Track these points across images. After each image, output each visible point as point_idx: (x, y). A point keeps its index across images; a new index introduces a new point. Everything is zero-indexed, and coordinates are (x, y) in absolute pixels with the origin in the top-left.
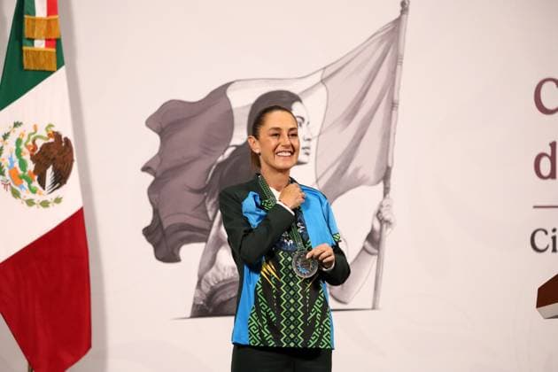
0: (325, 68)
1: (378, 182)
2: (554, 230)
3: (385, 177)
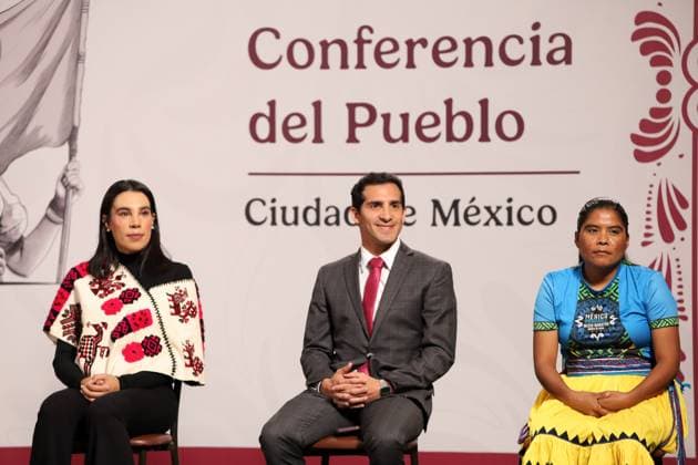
1: (63, 143)
2: (274, 201)
3: (71, 137)
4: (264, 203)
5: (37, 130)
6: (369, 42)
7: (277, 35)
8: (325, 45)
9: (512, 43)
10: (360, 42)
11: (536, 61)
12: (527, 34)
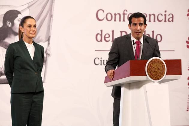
0: (29, 3)
1: (46, 41)
2: (101, 58)
3: (49, 40)
4: (99, 59)
5: (39, 37)
6: (126, 14)
7: (103, 11)
8: (115, 15)
9: (160, 16)
10: (124, 14)
11: (165, 21)
12: (164, 13)
